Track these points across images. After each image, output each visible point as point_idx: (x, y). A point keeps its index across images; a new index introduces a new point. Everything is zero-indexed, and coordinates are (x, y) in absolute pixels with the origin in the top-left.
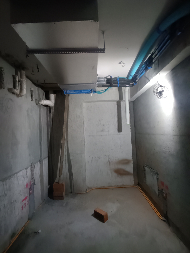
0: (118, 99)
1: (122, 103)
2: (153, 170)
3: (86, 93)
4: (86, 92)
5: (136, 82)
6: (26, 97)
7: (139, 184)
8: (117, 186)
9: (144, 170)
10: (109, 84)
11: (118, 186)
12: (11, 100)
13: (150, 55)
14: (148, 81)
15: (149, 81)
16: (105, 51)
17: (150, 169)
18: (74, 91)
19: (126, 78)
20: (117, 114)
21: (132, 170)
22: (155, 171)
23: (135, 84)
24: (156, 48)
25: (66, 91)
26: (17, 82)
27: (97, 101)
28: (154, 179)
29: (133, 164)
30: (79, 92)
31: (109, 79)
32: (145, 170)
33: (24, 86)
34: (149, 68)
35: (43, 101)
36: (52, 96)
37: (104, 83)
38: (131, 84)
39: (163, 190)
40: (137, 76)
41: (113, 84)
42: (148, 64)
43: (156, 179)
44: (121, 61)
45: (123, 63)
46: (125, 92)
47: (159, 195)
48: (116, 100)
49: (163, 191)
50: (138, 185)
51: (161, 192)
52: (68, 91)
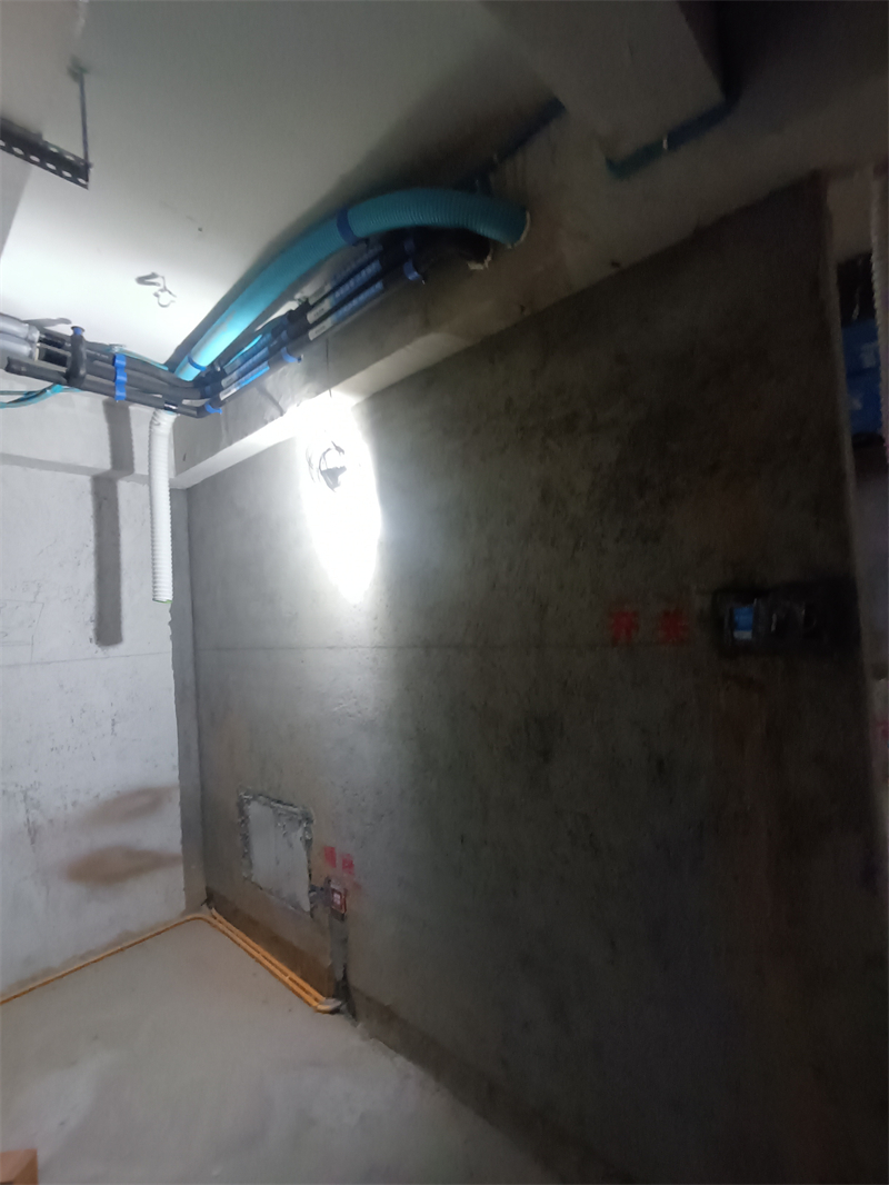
0: (103, 462)
1: (125, 488)
2: (285, 807)
5: (217, 403)
7: (211, 899)
8: (82, 957)
9: (243, 821)
10: (62, 369)
11: (91, 953)
13: (292, 306)
14: (273, 410)
15: (282, 415)
16: (87, 180)
17: (272, 807)
19: (166, 369)
20: (91, 546)
21: (178, 834)
22: (295, 810)
23: (209, 408)
24: (321, 289)
28: (291, 845)
29: (182, 804)
31: (63, 340)
32: (247, 817)
34: (287, 358)
37: (25, 349)
38: (185, 402)
39: (333, 881)
40: (223, 375)
41: (89, 377)
42: (286, 338)
43: (299, 846)
44: (154, 276)
45: (165, 289)
46: (150, 436)
47: (312, 913)
48: (90, 465)
49: (332, 886)
50: (205, 906)
51: (321, 892)
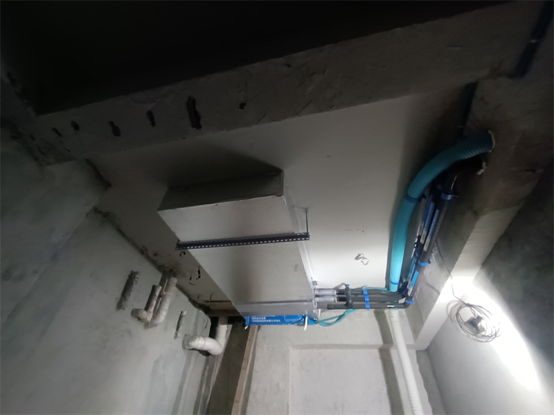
0: (380, 342)
1: (393, 352)
3: (293, 323)
4: (294, 320)
5: (409, 298)
6: (166, 328)
10: (345, 303)
12: (129, 333)
14: (435, 293)
15: (439, 294)
16: (309, 237)
18: (267, 318)
19: (386, 289)
20: (385, 389)
23: (408, 302)
24: (421, 226)
25: (250, 319)
26: (156, 298)
27: (326, 346)
30: (277, 321)
31: (344, 292)
33: (166, 306)
34: (423, 264)
35: (198, 339)
36: (224, 330)
37: (332, 299)
38: (400, 302)
40: (407, 283)
41: (355, 303)
42: (416, 258)
44: (359, 255)
45: (364, 258)
46: (391, 324)
48: (373, 343)
52: (255, 319)
